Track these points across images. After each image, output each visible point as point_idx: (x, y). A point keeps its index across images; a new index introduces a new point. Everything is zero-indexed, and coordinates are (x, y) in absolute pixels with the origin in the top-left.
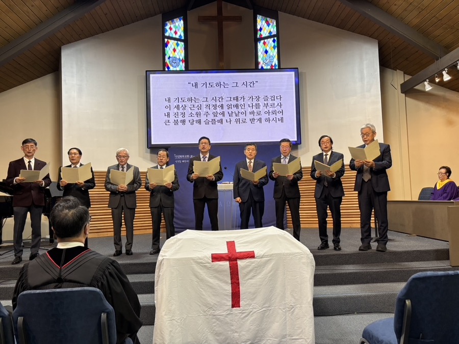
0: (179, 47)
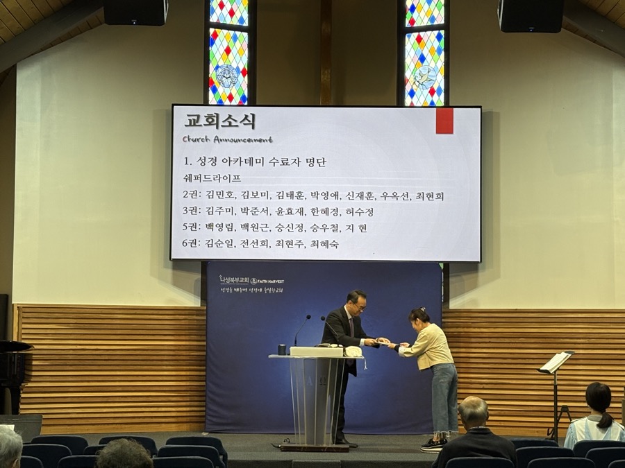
0: (238, 44)
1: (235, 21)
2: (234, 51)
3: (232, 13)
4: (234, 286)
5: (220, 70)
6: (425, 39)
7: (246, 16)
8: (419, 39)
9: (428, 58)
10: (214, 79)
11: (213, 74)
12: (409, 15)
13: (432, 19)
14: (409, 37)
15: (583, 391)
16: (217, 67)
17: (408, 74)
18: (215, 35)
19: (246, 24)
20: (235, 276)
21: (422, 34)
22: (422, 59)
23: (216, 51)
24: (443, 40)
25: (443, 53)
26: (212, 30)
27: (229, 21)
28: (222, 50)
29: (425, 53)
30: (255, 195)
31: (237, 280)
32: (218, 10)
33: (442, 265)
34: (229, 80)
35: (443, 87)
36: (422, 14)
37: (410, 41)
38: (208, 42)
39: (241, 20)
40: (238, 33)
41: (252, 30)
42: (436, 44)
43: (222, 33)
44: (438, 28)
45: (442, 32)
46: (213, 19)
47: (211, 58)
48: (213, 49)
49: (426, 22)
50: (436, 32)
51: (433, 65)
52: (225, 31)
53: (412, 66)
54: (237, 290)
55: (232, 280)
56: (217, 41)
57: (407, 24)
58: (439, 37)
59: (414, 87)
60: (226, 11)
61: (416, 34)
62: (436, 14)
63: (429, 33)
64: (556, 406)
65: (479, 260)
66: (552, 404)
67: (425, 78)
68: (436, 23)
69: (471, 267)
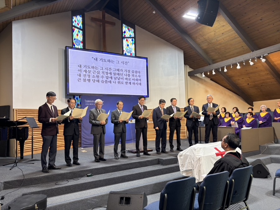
0: (80, 33)
2: (79, 35)
11: (74, 41)
12: (124, 34)
14: (124, 39)
21: (128, 39)
23: (75, 34)
25: (134, 44)
26: (73, 28)
27: (77, 26)
29: (129, 44)
31: (90, 101)
34: (78, 43)
36: (128, 34)
39: (81, 27)
40: (80, 30)
41: (83, 31)
42: (132, 42)
45: (133, 39)
46: (74, 24)
47: (73, 36)
51: (131, 47)
53: (125, 47)
54: (90, 104)
56: (75, 31)
59: (126, 52)
63: (130, 39)
67: (129, 50)
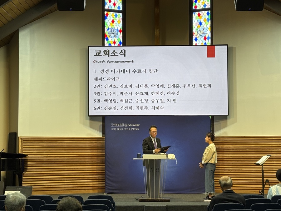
0: (118, 18)
1: (116, 8)
2: (116, 22)
3: (114, 4)
4: (117, 127)
5: (109, 30)
6: (202, 15)
7: (121, 6)
8: (199, 15)
9: (203, 23)
10: (107, 35)
11: (106, 32)
12: (194, 4)
13: (205, 5)
14: (195, 14)
15: (275, 173)
16: (108, 29)
17: (194, 31)
18: (107, 15)
19: (121, 9)
20: (117, 123)
21: (200, 12)
22: (201, 24)
23: (108, 22)
24: (210, 15)
25: (210, 21)
26: (106, 12)
27: (113, 8)
28: (110, 21)
29: (202, 21)
30: (126, 86)
31: (119, 125)
32: (108, 3)
33: (211, 117)
34: (114, 34)
35: (210, 36)
36: (200, 3)
37: (195, 16)
38: (104, 17)
39: (119, 7)
40: (117, 14)
41: (124, 12)
42: (207, 17)
43: (110, 14)
44: (208, 9)
45: (210, 11)
46: (106, 7)
47: (105, 25)
48: (106, 21)
49: (202, 7)
50: (207, 12)
51: (205, 26)
52: (112, 13)
53: (196, 27)
54: (119, 129)
55: (116, 125)
56: (108, 17)
57: (194, 8)
58: (208, 14)
59: (197, 36)
60: (112, 3)
61: (197, 13)
62: (206, 3)
63: (203, 12)
64: (263, 180)
65: (228, 114)
66: (262, 179)
67: (202, 32)
68: (206, 7)
69: (224, 117)
